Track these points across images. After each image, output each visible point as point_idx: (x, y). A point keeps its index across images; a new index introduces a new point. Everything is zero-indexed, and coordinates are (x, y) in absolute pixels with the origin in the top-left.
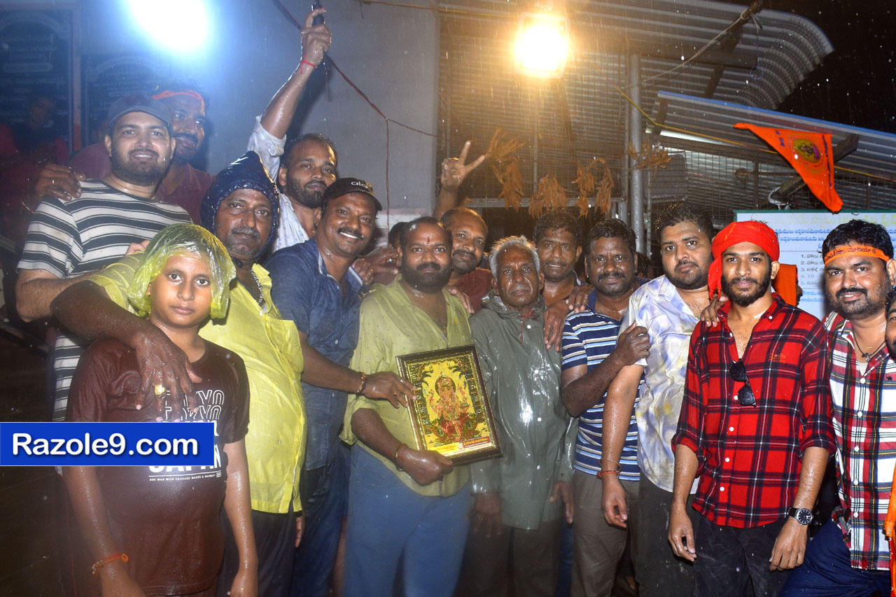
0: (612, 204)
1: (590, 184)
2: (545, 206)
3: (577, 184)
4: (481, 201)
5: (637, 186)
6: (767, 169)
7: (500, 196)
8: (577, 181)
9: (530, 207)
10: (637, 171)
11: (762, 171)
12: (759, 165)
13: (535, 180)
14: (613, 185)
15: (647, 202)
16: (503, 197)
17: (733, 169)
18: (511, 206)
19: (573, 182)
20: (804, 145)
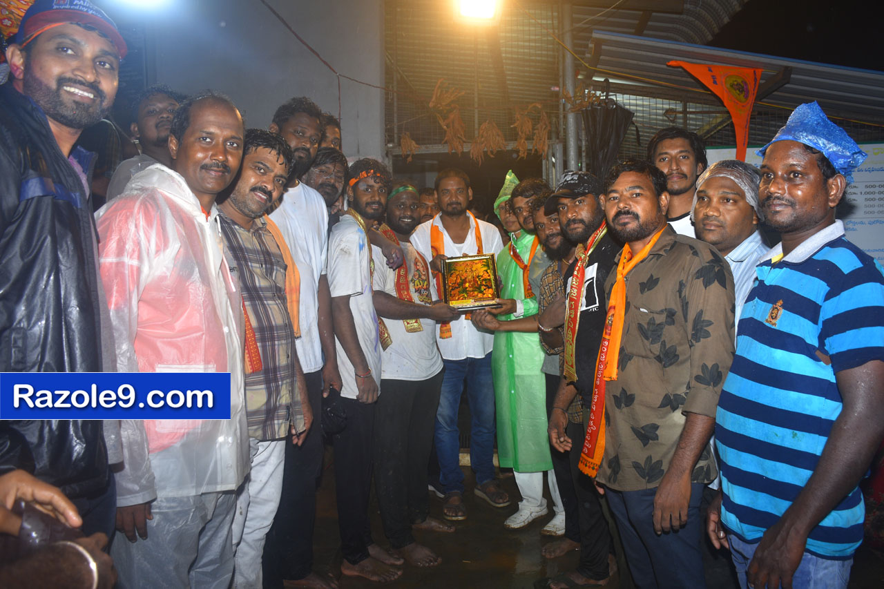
0: (549, 146)
1: (528, 127)
2: (486, 149)
3: (515, 127)
4: (427, 148)
5: (572, 128)
6: (696, 108)
7: (443, 142)
8: (516, 125)
9: (472, 151)
10: (572, 114)
11: (691, 110)
12: (688, 104)
13: (476, 126)
14: (549, 128)
15: (582, 144)
16: (446, 143)
17: (663, 109)
18: (453, 151)
19: (512, 126)
20: (736, 83)
